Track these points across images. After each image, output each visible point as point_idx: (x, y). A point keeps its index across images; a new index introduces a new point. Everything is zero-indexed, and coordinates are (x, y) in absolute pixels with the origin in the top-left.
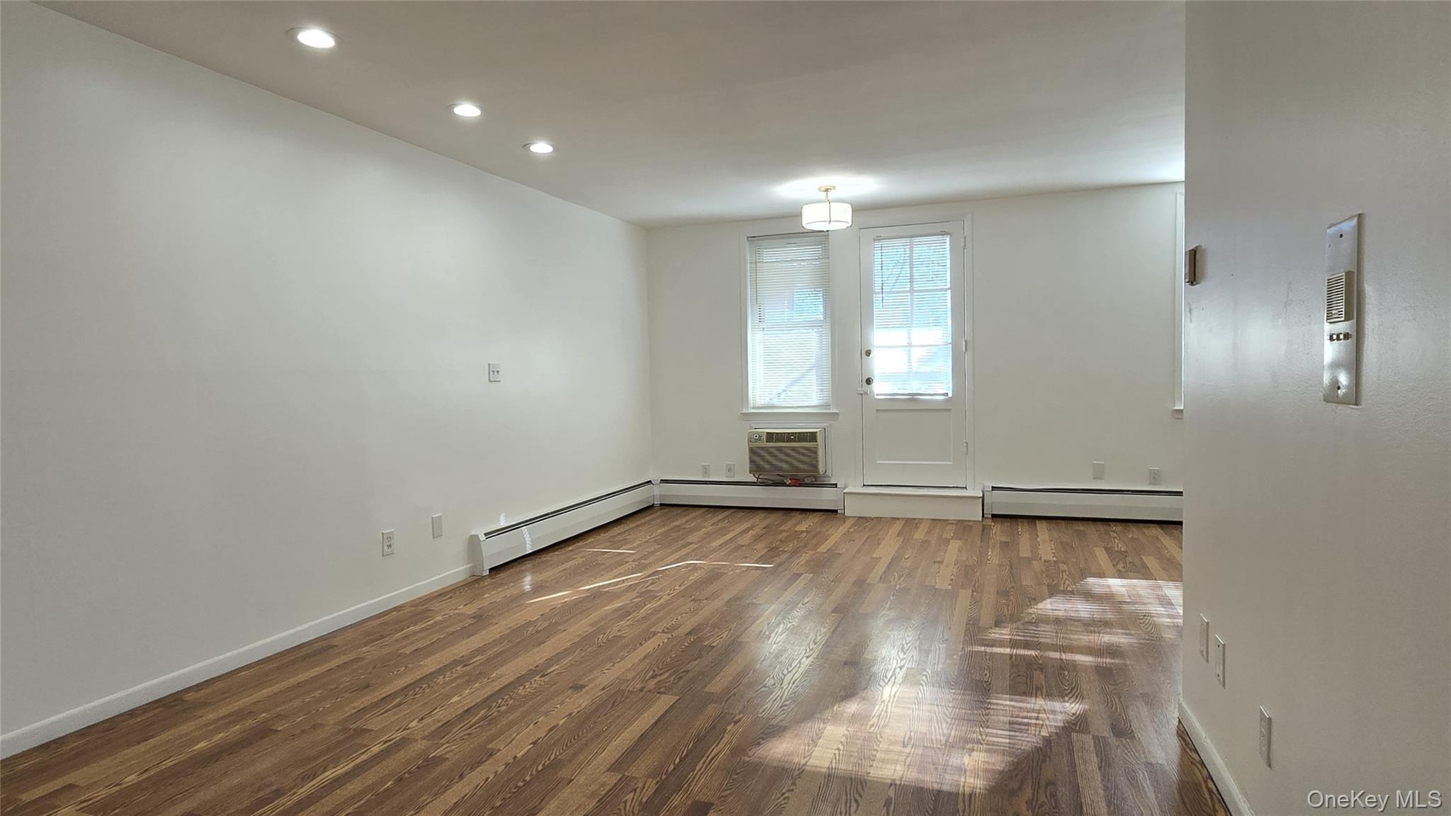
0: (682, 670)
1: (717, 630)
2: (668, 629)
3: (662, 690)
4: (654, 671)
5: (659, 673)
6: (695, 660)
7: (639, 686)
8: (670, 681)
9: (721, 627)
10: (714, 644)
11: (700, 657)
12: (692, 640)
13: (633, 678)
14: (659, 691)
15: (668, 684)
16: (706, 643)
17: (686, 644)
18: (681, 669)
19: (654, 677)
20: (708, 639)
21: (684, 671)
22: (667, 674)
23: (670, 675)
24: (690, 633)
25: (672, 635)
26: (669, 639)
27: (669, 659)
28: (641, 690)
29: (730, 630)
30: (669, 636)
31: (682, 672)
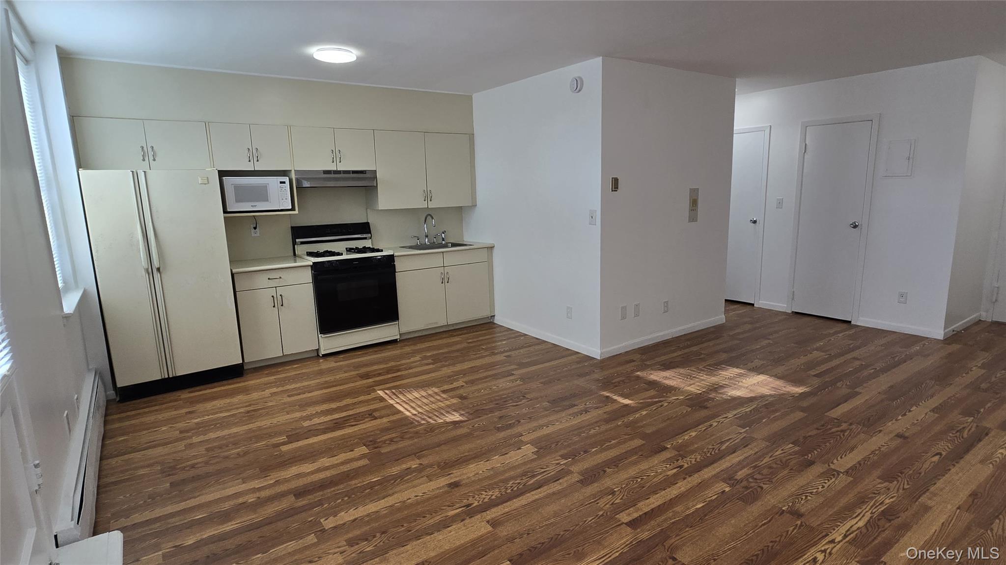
0: (822, 430)
1: (784, 460)
2: (833, 475)
3: (836, 421)
4: (844, 435)
5: (839, 433)
6: (809, 436)
7: (854, 426)
8: (831, 425)
9: (779, 462)
10: (791, 445)
11: (805, 438)
12: (810, 455)
13: (859, 433)
14: (838, 421)
15: (832, 424)
16: (797, 448)
17: (815, 451)
18: (823, 432)
19: (842, 431)
20: (796, 453)
21: (820, 429)
22: (834, 430)
23: (830, 429)
24: (811, 463)
25: (829, 466)
26: (832, 463)
27: (832, 441)
28: (851, 424)
29: (771, 457)
30: (832, 466)
31: (822, 429)
